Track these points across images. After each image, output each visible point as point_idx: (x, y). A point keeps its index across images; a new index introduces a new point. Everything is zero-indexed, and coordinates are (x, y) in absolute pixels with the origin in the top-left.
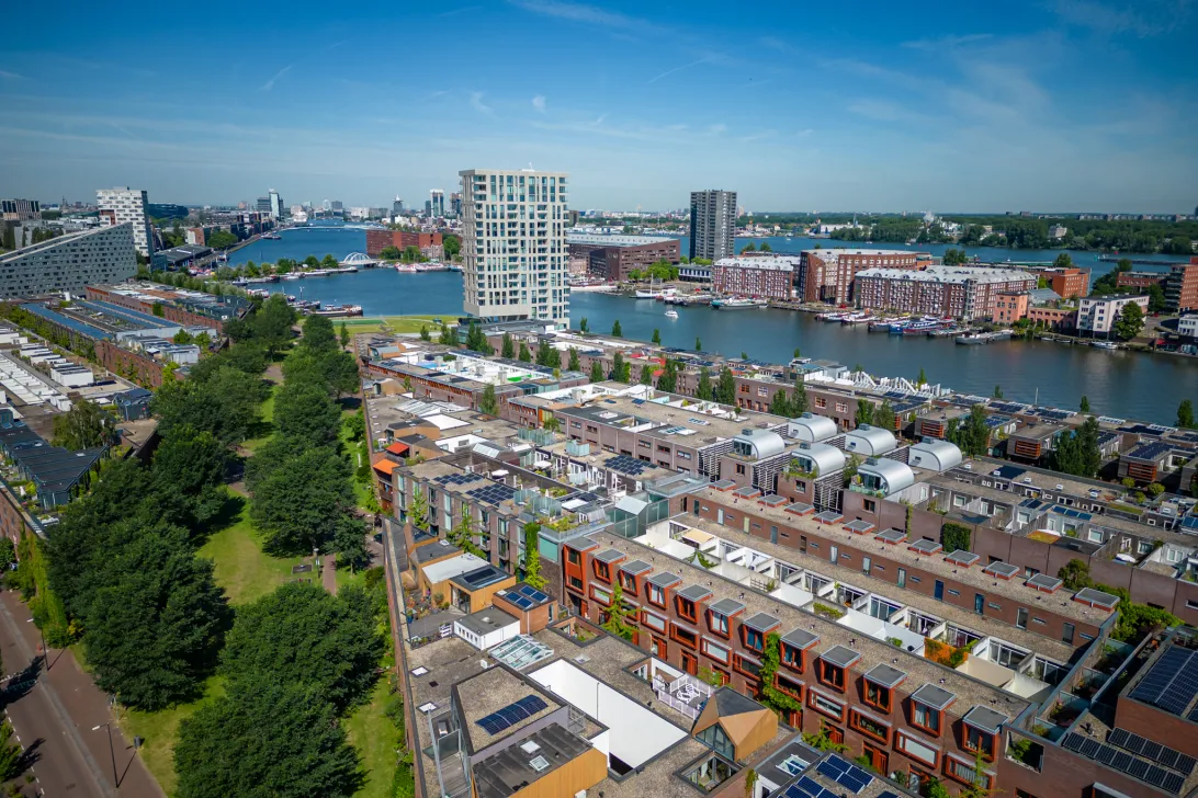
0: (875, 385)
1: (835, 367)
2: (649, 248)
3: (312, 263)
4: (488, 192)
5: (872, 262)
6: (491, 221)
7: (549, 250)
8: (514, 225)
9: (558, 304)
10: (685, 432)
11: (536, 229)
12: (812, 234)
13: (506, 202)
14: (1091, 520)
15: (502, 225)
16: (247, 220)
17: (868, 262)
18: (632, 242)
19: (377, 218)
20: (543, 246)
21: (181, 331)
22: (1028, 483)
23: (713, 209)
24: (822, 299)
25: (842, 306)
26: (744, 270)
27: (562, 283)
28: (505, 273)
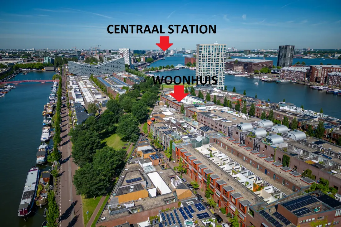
0: (302, 112)
1: (291, 105)
2: (262, 63)
3: (168, 67)
4: (203, 50)
5: (334, 70)
6: (203, 58)
7: (219, 66)
8: (210, 59)
9: (221, 81)
10: (228, 122)
11: (216, 60)
12: (331, 57)
13: (208, 53)
14: (332, 159)
15: (206, 59)
16: (157, 54)
17: (333, 70)
18: (258, 61)
19: (192, 53)
20: (218, 65)
21: (124, 86)
22: (322, 147)
23: (286, 51)
24: (316, 81)
25: (322, 84)
26: (290, 71)
27: (223, 75)
28: (206, 72)
